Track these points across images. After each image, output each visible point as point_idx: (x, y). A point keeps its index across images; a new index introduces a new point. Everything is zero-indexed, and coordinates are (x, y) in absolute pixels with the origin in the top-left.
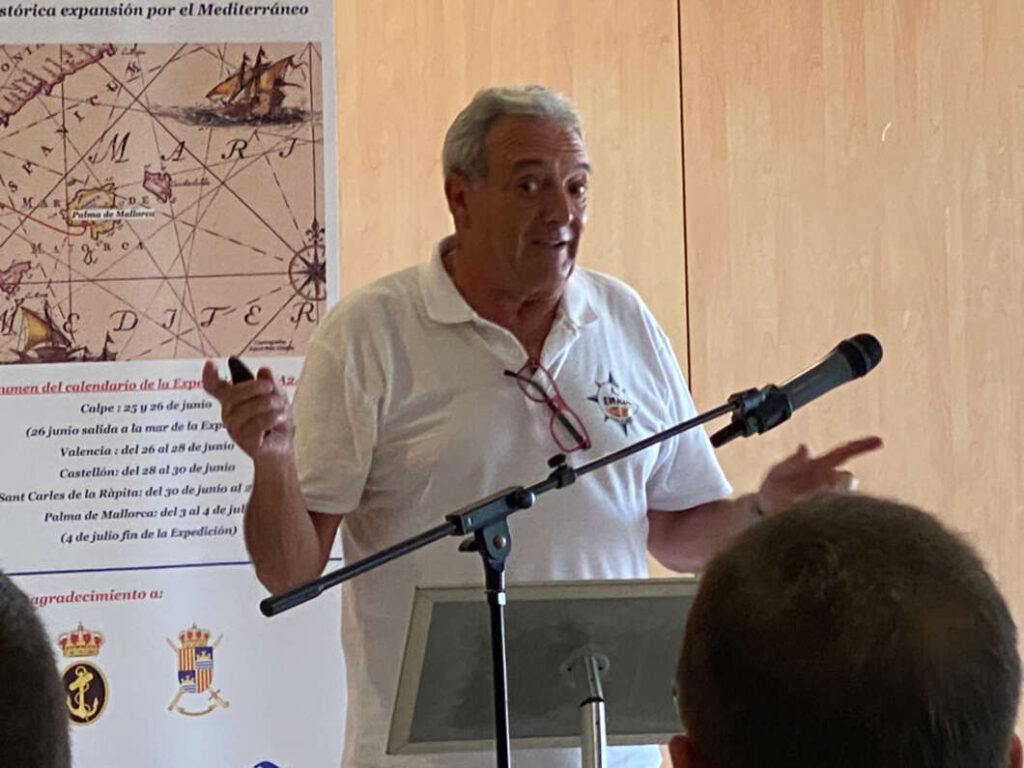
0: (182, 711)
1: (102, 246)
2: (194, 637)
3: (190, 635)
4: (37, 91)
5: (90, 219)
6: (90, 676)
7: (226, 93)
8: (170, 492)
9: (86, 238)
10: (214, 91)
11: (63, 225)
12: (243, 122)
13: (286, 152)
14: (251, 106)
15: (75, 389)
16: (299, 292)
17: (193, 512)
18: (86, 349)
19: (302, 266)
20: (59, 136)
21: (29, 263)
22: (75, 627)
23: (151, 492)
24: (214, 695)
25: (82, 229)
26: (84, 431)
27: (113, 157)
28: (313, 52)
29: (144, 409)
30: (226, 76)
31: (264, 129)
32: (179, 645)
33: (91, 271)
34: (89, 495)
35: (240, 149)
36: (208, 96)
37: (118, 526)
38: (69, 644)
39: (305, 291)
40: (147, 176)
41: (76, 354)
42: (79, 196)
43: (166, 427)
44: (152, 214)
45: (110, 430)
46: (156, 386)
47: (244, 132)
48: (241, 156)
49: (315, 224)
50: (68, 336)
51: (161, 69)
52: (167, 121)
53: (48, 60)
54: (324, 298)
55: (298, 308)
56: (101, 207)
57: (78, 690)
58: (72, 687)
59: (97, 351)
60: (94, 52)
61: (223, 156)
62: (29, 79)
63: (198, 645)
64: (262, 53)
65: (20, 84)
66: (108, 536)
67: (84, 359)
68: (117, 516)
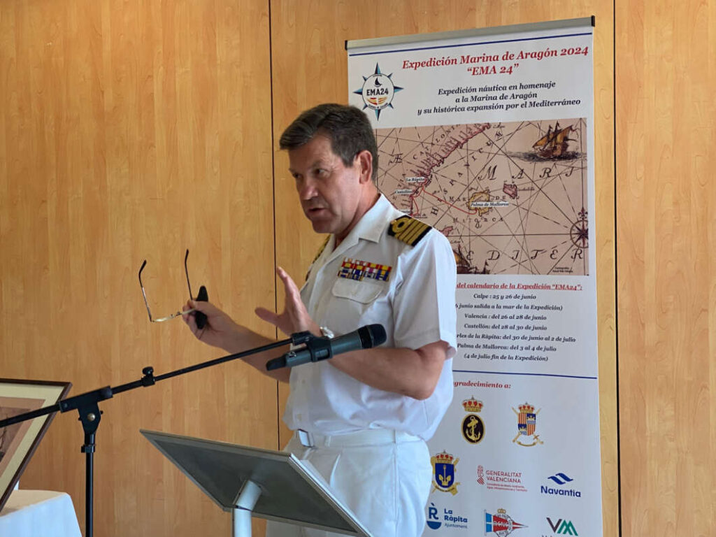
0: (520, 443)
1: (484, 220)
2: (526, 408)
3: (524, 407)
4: (456, 146)
5: (479, 207)
6: (477, 422)
7: (541, 145)
8: (515, 338)
9: (477, 216)
10: (536, 144)
11: (467, 210)
12: (549, 159)
13: (569, 174)
14: (553, 151)
15: (471, 287)
16: (575, 243)
17: (527, 348)
18: (476, 268)
19: (576, 231)
20: (465, 168)
21: (452, 227)
22: (470, 398)
23: (505, 337)
24: (536, 437)
25: (475, 211)
26: (475, 306)
27: (489, 177)
28: (582, 124)
29: (502, 298)
30: (541, 137)
31: (559, 162)
32: (519, 411)
33: (479, 231)
34: (477, 337)
35: (547, 173)
36: (533, 147)
37: (490, 352)
38: (468, 405)
39: (578, 243)
40: (505, 186)
41: (472, 270)
42: (474, 196)
43: (513, 307)
44: (507, 204)
45: (487, 307)
46: (508, 287)
47: (549, 164)
48: (549, 176)
49: (583, 210)
50: (469, 261)
51: (512, 134)
52: (515, 160)
53: (461, 132)
54: (587, 247)
55: (575, 252)
56: (483, 201)
57: (471, 427)
58: (469, 425)
59: (481, 269)
60: (481, 127)
61: (540, 176)
62: (453, 141)
63: (528, 412)
64: (558, 124)
65: (449, 144)
66: (485, 357)
67: (475, 273)
68: (489, 348)
